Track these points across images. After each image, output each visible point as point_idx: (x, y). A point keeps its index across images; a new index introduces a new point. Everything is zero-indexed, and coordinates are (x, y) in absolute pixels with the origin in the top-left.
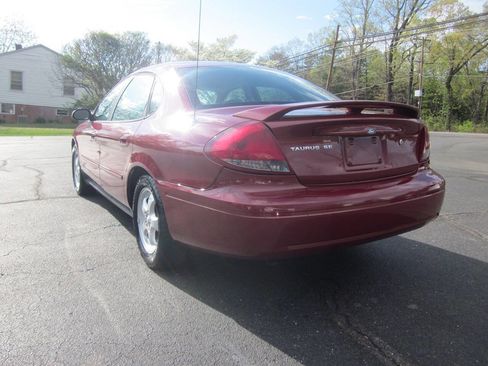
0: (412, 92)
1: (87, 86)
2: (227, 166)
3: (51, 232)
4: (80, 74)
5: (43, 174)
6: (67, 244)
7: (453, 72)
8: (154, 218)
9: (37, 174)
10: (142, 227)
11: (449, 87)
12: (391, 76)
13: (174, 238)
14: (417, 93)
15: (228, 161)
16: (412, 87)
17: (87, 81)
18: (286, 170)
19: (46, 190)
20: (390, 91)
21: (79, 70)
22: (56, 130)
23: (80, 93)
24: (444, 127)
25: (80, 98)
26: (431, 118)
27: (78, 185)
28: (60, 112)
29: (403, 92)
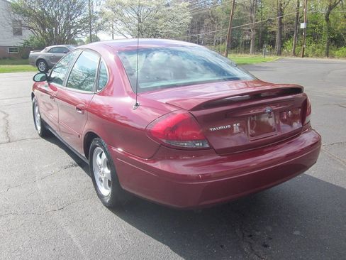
0: (298, 24)
1: (32, 28)
2: (163, 144)
3: (25, 175)
4: (26, 18)
5: (8, 115)
6: (39, 186)
7: (331, 8)
8: (107, 171)
9: (3, 115)
10: (97, 175)
11: (327, 20)
12: (281, 11)
13: (123, 188)
14: (303, 26)
15: (164, 141)
16: (298, 20)
17: (33, 25)
18: (207, 146)
19: (14, 132)
20: (281, 23)
21: (25, 16)
22: (10, 66)
23: (27, 34)
24: (324, 53)
25: (28, 38)
26: (313, 45)
27: (39, 128)
28: (11, 49)
29: (291, 23)
